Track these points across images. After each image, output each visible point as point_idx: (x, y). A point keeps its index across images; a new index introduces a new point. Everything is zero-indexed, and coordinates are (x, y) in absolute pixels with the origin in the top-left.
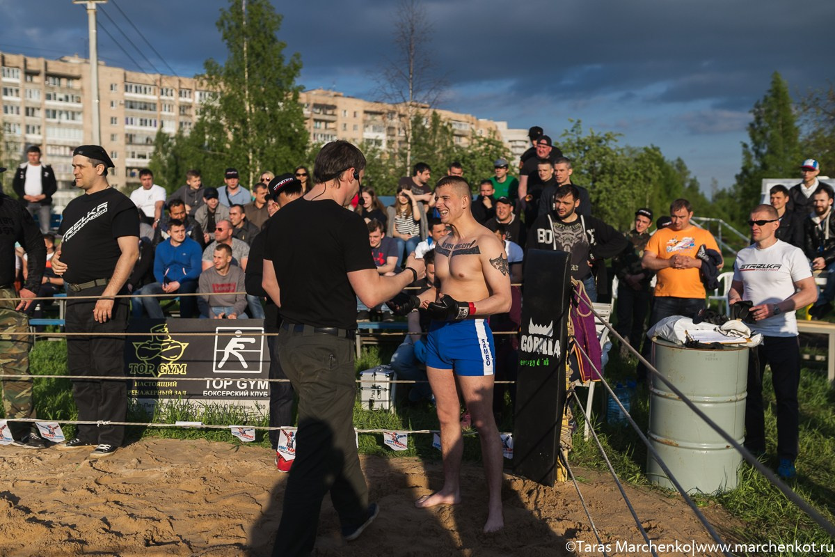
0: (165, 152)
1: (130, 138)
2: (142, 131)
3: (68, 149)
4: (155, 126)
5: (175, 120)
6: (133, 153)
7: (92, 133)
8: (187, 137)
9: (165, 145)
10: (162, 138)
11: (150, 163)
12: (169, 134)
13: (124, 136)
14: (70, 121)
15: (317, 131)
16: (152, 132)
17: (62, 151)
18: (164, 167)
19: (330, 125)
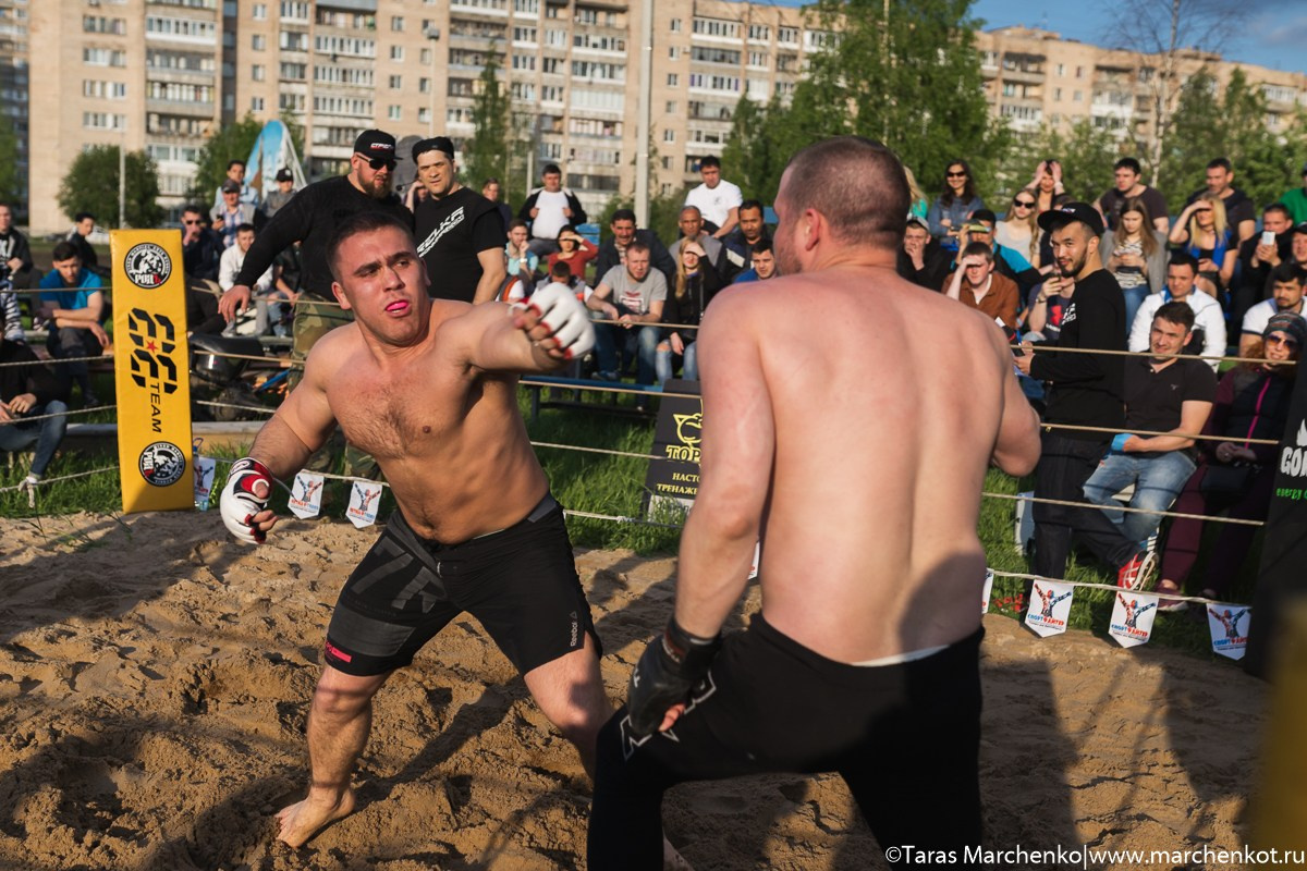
0: (749, 132)
1: (695, 108)
2: (714, 97)
3: (600, 125)
4: (736, 89)
5: (768, 79)
6: (699, 133)
7: (638, 100)
8: (786, 108)
9: (750, 121)
10: (746, 108)
11: (724, 151)
12: (759, 102)
13: (686, 104)
14: (607, 81)
15: (1007, 101)
16: (730, 99)
17: (591, 128)
18: (746, 157)
19: (1032, 91)
